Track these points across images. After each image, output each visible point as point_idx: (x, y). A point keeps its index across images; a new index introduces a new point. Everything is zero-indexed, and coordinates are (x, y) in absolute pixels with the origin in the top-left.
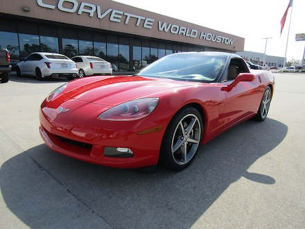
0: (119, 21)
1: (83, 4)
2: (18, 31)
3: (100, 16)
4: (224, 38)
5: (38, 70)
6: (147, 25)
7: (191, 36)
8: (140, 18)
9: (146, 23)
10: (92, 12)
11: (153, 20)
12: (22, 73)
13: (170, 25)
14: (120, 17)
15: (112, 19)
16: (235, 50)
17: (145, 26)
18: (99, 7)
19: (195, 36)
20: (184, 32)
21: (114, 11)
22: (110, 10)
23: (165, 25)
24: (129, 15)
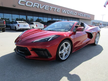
0: (48, 9)
1: (35, 4)
3: (41, 8)
4: (87, 15)
5: (15, 27)
6: (58, 11)
7: (74, 14)
8: (55, 8)
9: (58, 10)
10: (38, 6)
11: (60, 9)
14: (48, 8)
15: (45, 9)
17: (57, 11)
18: (40, 5)
19: (76, 15)
21: (46, 6)
22: (44, 6)
23: (65, 11)
24: (51, 7)
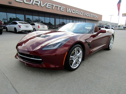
0: (50, 8)
1: (35, 0)
2: (6, 12)
3: (42, 6)
4: (94, 15)
5: (15, 29)
7: (80, 14)
9: (62, 8)
10: (39, 4)
11: (64, 8)
12: (8, 30)
13: (72, 10)
14: (51, 6)
15: (47, 7)
16: (98, 20)
17: (61, 10)
18: (41, 2)
19: (82, 14)
20: (77, 13)
21: (48, 4)
22: (46, 3)
23: (69, 10)
24: (54, 5)
